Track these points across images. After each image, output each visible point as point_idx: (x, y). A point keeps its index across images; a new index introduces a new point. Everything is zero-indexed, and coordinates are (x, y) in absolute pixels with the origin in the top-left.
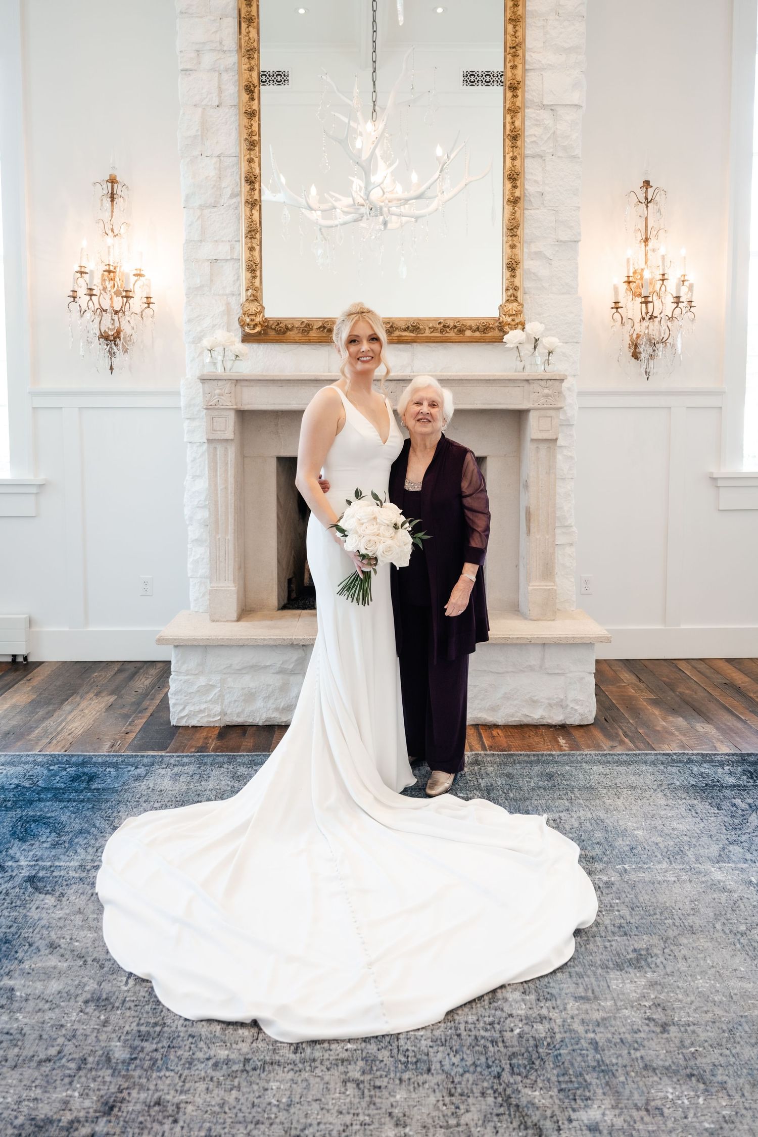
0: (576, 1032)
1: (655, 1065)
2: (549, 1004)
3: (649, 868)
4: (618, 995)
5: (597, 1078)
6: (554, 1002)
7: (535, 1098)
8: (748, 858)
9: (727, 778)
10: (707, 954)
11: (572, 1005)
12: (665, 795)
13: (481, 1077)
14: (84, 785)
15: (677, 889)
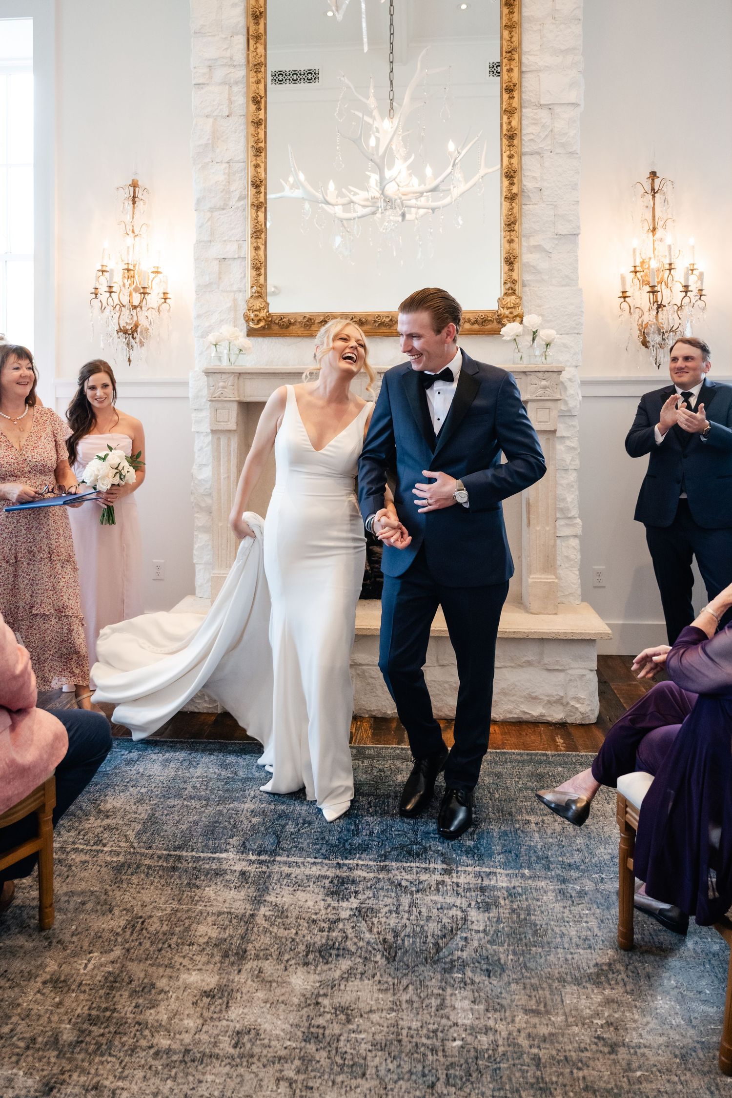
0: (519, 1046)
1: (596, 1087)
2: (497, 1015)
4: (571, 1011)
6: (503, 1014)
11: (521, 1018)
13: (414, 1085)
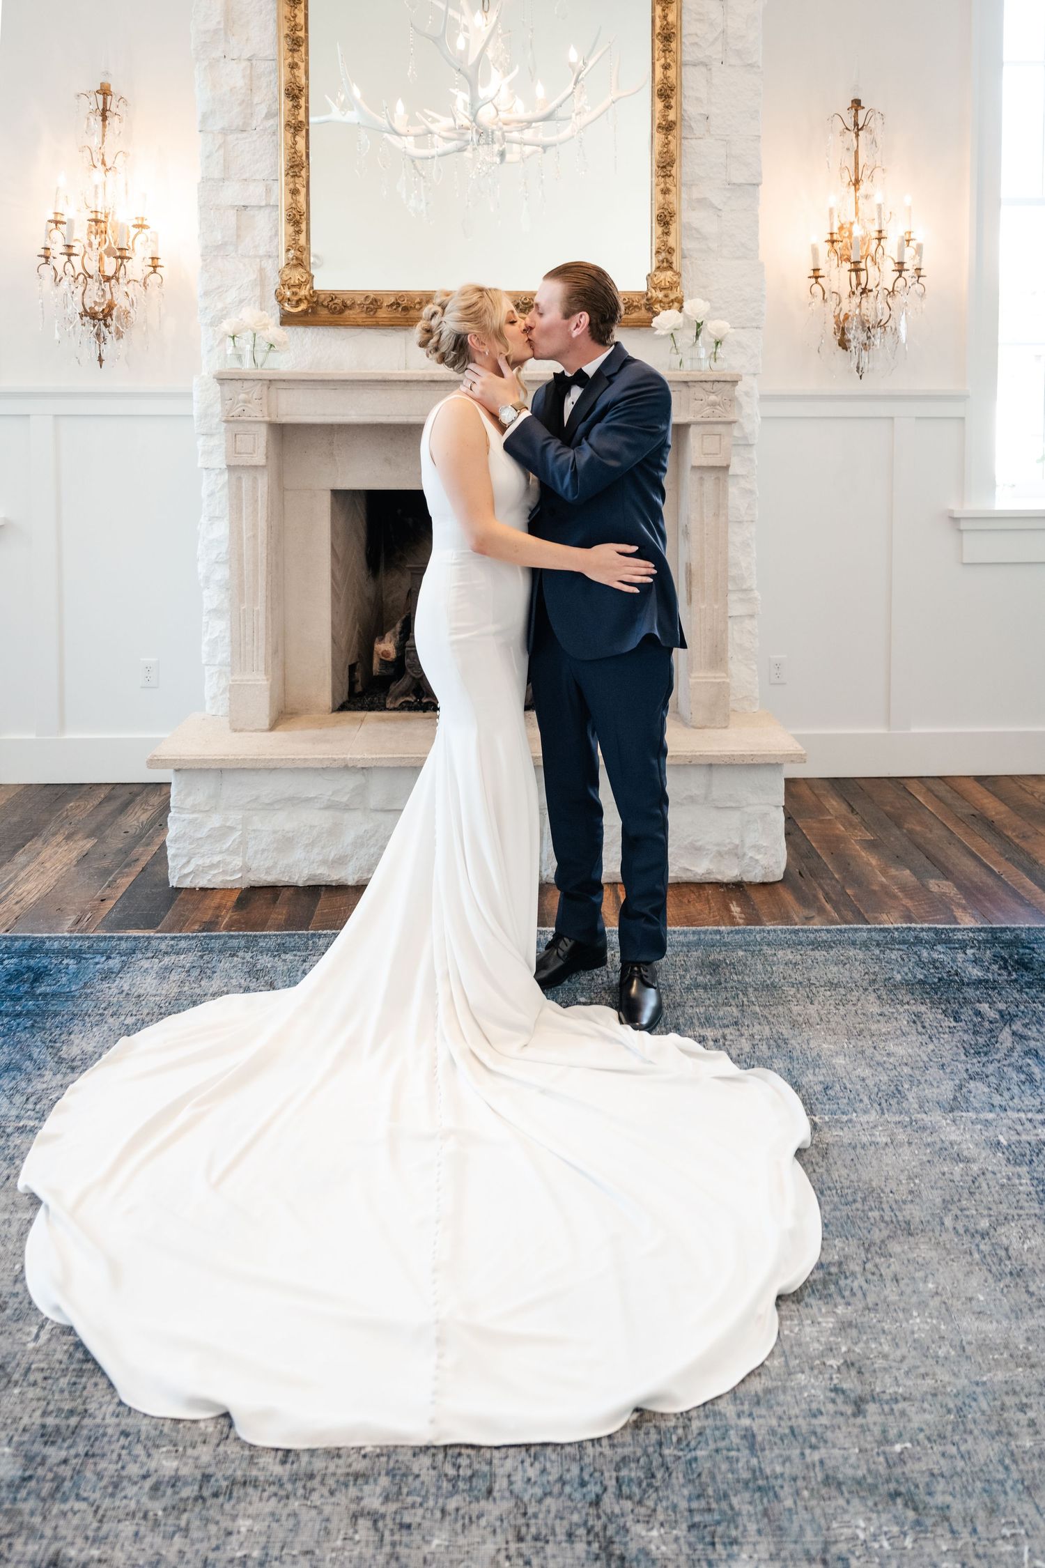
1: (840, 1476)
3: (850, 1121)
5: (750, 1503)
7: (650, 1542)
8: (995, 1103)
9: (970, 969)
10: (928, 1272)
12: (879, 997)
13: (569, 1503)
14: (26, 987)
15: (889, 1158)
